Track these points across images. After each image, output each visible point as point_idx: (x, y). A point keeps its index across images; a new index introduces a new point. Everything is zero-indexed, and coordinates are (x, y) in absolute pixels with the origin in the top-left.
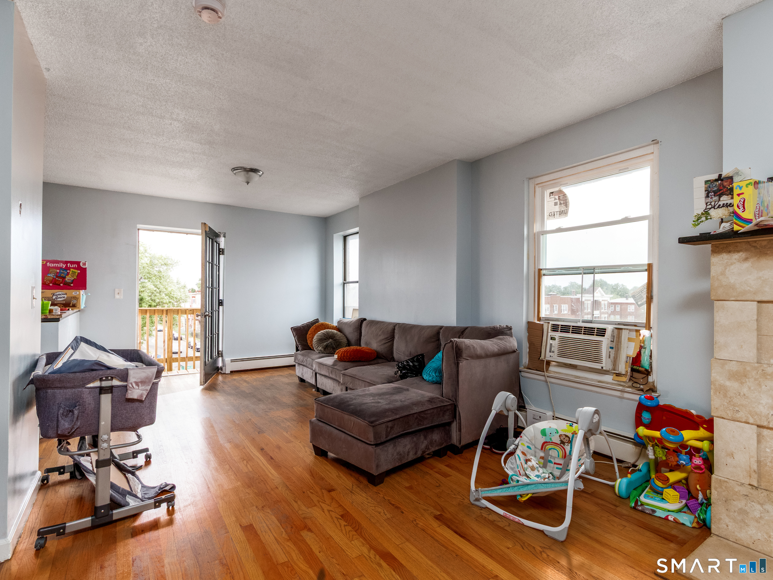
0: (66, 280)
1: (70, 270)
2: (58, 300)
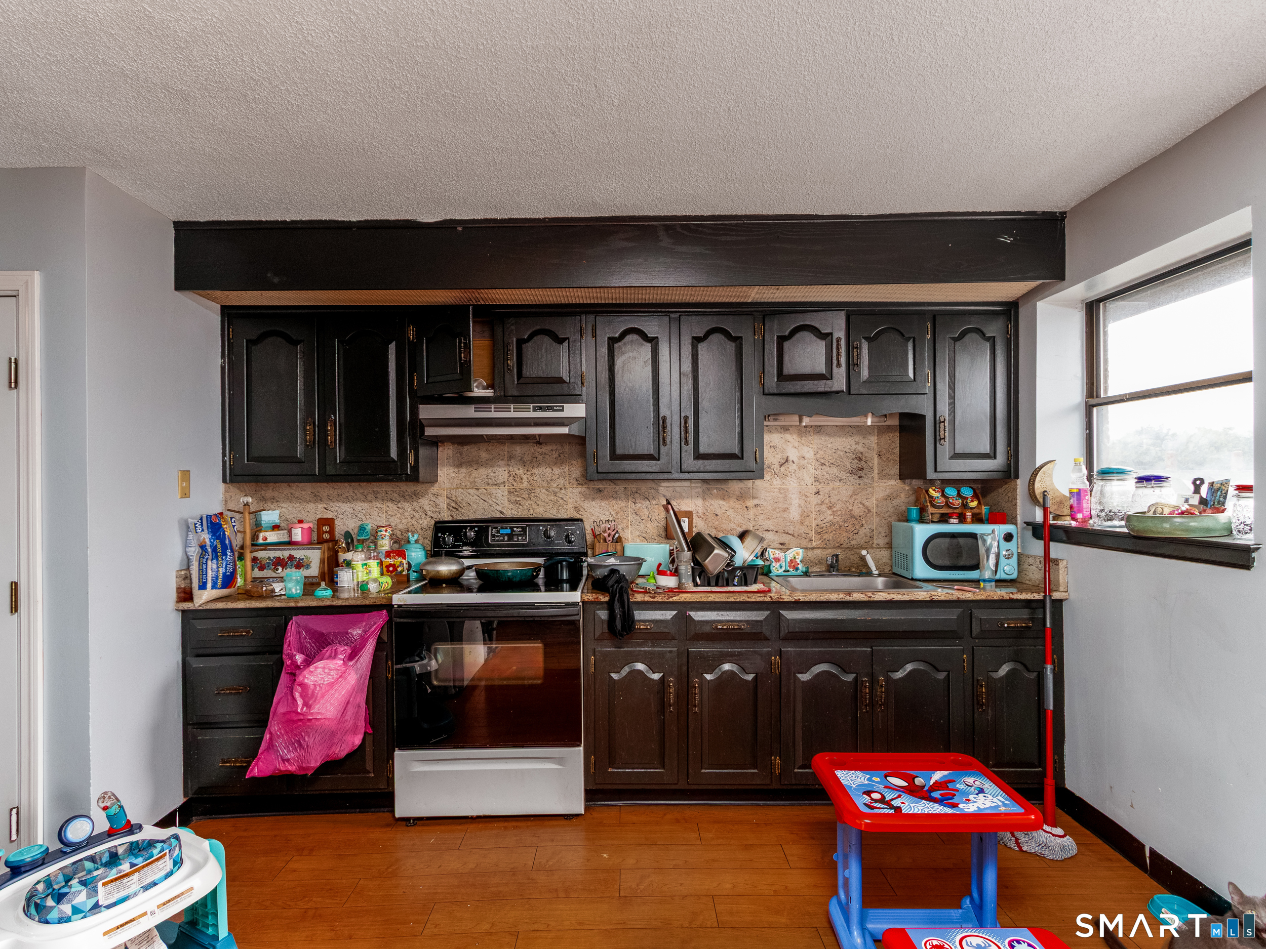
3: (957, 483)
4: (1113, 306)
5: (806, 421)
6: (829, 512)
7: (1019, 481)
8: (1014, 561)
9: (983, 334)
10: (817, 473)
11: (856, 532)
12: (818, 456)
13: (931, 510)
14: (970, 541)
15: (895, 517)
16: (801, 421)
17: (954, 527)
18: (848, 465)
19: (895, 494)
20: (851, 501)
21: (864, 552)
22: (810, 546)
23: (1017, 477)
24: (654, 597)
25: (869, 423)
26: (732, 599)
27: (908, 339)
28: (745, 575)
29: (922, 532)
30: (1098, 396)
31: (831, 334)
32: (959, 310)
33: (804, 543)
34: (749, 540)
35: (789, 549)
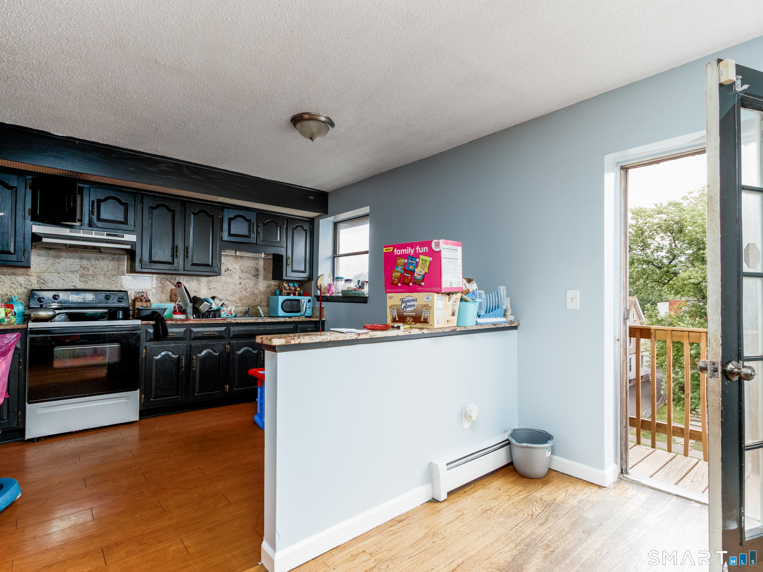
0: (416, 275)
1: (419, 259)
2: (407, 309)
3: (293, 281)
4: (341, 225)
5: (238, 253)
6: (245, 292)
7: (313, 282)
8: (311, 309)
9: (303, 228)
10: (240, 275)
11: (255, 300)
12: (241, 268)
13: (284, 291)
14: (297, 302)
15: (270, 294)
16: (236, 253)
17: (292, 297)
18: (253, 273)
19: (270, 286)
20: (254, 288)
21: (259, 308)
22: (236, 306)
23: (312, 280)
24: (176, 322)
25: (263, 257)
26: (211, 322)
27: (278, 226)
28: (215, 314)
29: (281, 299)
30: (336, 254)
31: (251, 220)
32: (295, 218)
33: (234, 304)
34: (216, 300)
35: (228, 307)
